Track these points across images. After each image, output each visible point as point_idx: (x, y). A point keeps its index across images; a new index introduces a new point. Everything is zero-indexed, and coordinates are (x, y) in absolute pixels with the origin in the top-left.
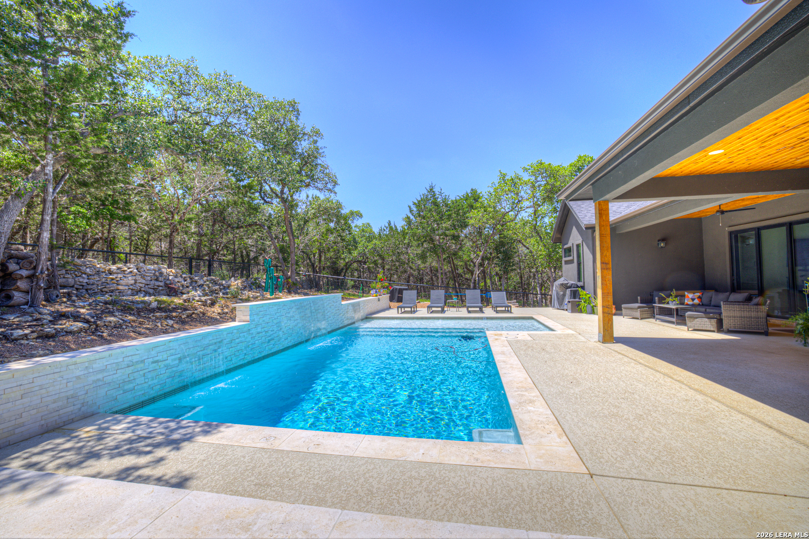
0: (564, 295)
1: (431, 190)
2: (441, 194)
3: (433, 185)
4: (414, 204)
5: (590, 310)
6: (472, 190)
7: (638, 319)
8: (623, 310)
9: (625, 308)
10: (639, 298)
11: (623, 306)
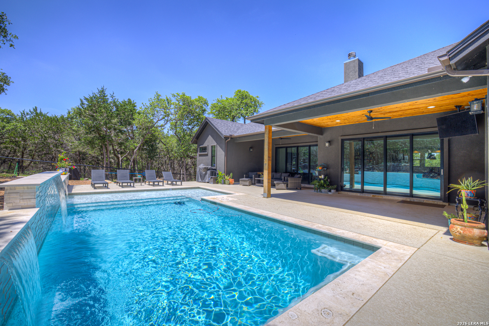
0: (206, 174)
1: (102, 91)
2: (112, 97)
3: (105, 88)
4: (86, 99)
5: (223, 182)
6: (129, 99)
7: (247, 186)
8: (240, 181)
9: (241, 181)
10: (245, 175)
11: (240, 179)
